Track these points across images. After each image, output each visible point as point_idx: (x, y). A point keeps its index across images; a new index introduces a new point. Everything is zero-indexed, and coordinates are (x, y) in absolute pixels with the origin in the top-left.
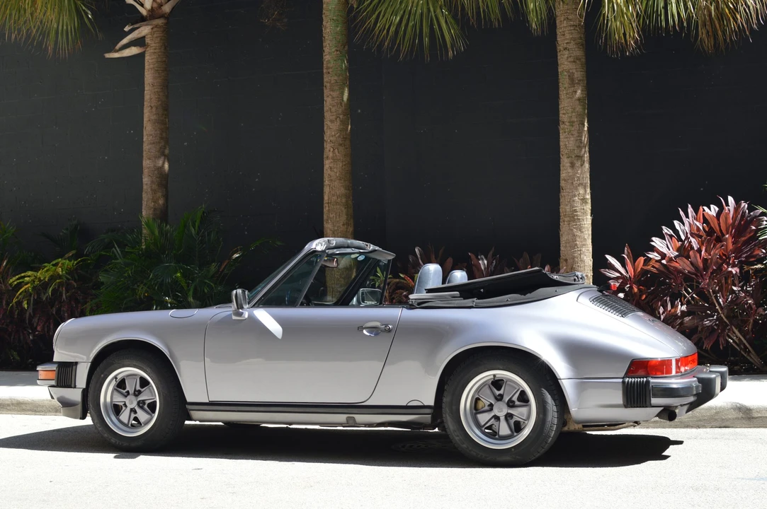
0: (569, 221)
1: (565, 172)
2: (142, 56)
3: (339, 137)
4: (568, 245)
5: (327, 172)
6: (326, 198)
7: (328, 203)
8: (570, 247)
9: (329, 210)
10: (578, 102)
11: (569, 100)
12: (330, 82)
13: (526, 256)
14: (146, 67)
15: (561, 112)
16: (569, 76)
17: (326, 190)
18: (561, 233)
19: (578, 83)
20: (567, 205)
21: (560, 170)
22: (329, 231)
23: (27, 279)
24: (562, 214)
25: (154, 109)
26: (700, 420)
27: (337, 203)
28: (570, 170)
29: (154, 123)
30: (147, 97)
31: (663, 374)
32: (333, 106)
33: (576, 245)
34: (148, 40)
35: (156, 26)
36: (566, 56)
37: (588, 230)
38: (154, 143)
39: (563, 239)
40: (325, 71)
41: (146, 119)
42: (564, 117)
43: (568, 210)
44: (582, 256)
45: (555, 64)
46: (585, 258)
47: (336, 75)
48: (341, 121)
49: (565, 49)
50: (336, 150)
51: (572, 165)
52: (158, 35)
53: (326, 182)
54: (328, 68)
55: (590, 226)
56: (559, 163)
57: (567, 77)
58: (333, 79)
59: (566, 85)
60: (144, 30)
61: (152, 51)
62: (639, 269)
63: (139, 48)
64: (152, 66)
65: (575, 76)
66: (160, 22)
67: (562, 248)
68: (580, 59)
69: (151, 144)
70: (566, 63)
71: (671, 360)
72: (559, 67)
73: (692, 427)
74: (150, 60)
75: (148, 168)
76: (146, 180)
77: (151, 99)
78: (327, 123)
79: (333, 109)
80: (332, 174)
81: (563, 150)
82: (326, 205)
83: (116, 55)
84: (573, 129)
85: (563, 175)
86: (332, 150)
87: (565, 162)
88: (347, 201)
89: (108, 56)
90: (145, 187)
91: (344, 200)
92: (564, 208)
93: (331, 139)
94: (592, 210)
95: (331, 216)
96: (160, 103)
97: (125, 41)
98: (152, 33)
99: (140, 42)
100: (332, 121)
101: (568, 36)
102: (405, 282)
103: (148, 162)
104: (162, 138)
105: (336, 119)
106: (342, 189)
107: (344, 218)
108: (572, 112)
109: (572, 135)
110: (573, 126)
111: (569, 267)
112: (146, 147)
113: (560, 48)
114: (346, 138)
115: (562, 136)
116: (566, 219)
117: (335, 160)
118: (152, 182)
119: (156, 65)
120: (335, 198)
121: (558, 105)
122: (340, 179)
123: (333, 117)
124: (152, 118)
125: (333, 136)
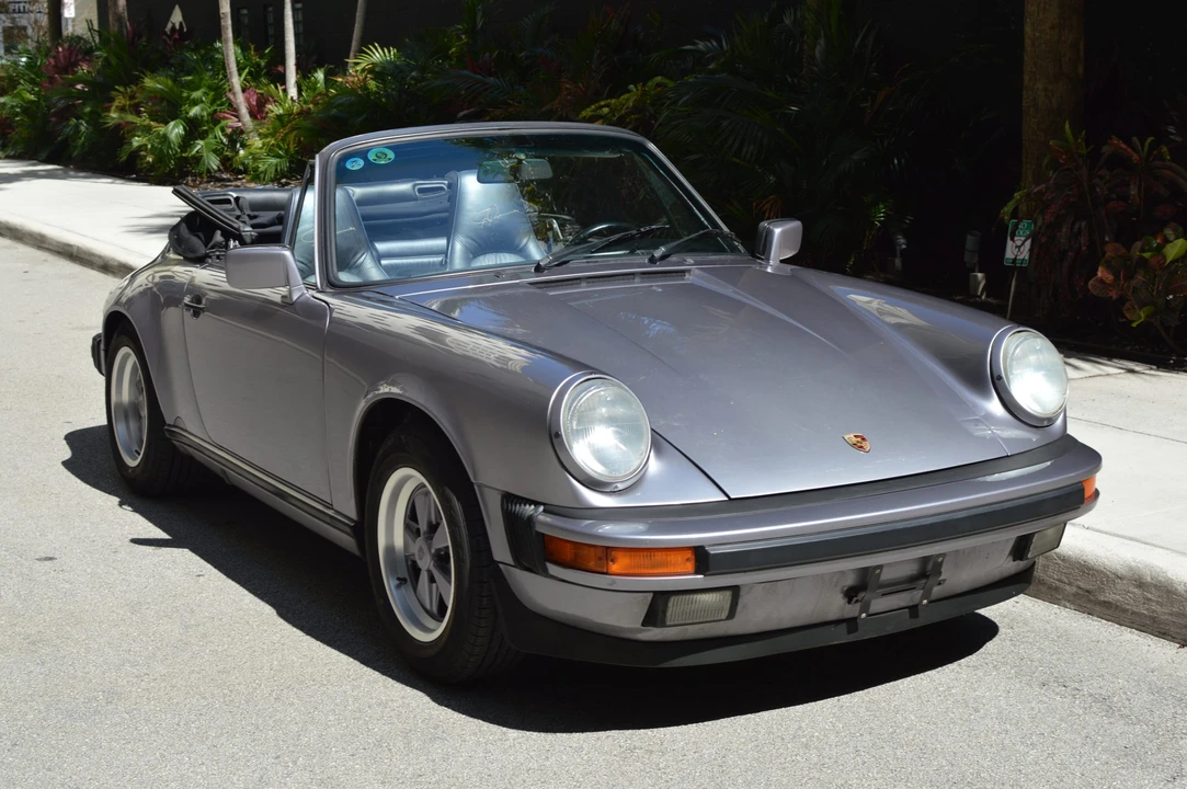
23: (606, 110)
102: (1125, 153)
107: (1053, 15)
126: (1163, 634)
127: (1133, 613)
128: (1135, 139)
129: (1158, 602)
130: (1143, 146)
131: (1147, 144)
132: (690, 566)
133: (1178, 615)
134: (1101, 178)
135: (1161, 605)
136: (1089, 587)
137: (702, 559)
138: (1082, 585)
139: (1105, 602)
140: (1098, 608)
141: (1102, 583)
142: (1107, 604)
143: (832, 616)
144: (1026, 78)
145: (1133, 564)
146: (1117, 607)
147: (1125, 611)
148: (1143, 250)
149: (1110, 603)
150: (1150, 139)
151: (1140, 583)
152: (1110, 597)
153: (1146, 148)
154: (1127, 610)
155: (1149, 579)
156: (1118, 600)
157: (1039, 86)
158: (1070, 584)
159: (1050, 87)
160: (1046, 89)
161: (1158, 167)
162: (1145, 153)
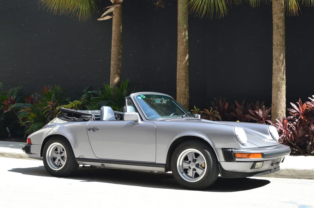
0: (275, 88)
1: (274, 66)
2: (111, 19)
3: (183, 52)
4: (275, 98)
5: (178, 66)
6: (177, 77)
7: (178, 79)
8: (276, 99)
9: (178, 82)
10: (280, 36)
11: (277, 35)
12: (180, 29)
13: (258, 102)
14: (113, 24)
15: (273, 41)
16: (277, 25)
17: (178, 73)
18: (272, 92)
19: (281, 28)
20: (275, 81)
21: (272, 66)
22: (178, 91)
24: (273, 85)
25: (115, 41)
26: (300, 175)
27: (181, 79)
28: (276, 66)
29: (115, 46)
30: (113, 36)
32: (181, 39)
33: (278, 98)
34: (114, 13)
35: (117, 7)
36: (276, 16)
37: (284, 92)
38: (115, 54)
39: (273, 95)
40: (178, 24)
41: (112, 45)
42: (274, 43)
43: (275, 83)
44: (280, 103)
45: (272, 20)
46: (282, 104)
47: (182, 26)
49: (275, 13)
50: (182, 57)
51: (277, 63)
52: (117, 11)
53: (178, 71)
54: (179, 23)
55: (285, 90)
56: (272, 62)
57: (276, 26)
58: (181, 27)
59: (275, 29)
60: (112, 9)
61: (115, 17)
62: (305, 109)
63: (110, 16)
64: (115, 23)
65: (280, 25)
66: (118, 5)
67: (272, 99)
68: (281, 18)
70: (275, 20)
72: (273, 21)
73: (297, 178)
74: (114, 22)
75: (113, 64)
77: (114, 37)
78: (178, 46)
79: (181, 40)
80: (180, 67)
81: (274, 57)
82: (177, 80)
83: (102, 19)
84: (278, 48)
85: (274, 68)
86: (180, 57)
87: (275, 62)
88: (186, 79)
89: (99, 19)
90: (111, 72)
91: (184, 78)
92: (274, 82)
93: (180, 52)
94: (286, 83)
95: (179, 84)
96: (118, 38)
97: (105, 14)
98: (115, 10)
99: (111, 14)
100: (180, 45)
101: (276, 8)
102: (206, 112)
103: (112, 62)
104: (118, 52)
105: (182, 44)
106: (184, 73)
107: (184, 86)
108: (278, 41)
109: (277, 50)
110: (278, 47)
111: (275, 107)
112: (112, 56)
113: (273, 13)
114: (186, 52)
115: (274, 51)
116: (274, 87)
117: (181, 61)
118: (114, 70)
119: (117, 23)
120: (181, 77)
121: (272, 38)
122: (183, 69)
123: (181, 43)
124: (115, 44)
125: (180, 51)
126: (294, 178)
129: (292, 173)
132: (261, 156)
133: (297, 174)
135: (293, 173)
137: (263, 155)
140: (279, 176)
143: (269, 169)
146: (284, 175)
150: (211, 109)
151: (288, 170)
152: (282, 174)
159: (184, 100)
160: (183, 101)
161: (214, 115)
162: (211, 112)
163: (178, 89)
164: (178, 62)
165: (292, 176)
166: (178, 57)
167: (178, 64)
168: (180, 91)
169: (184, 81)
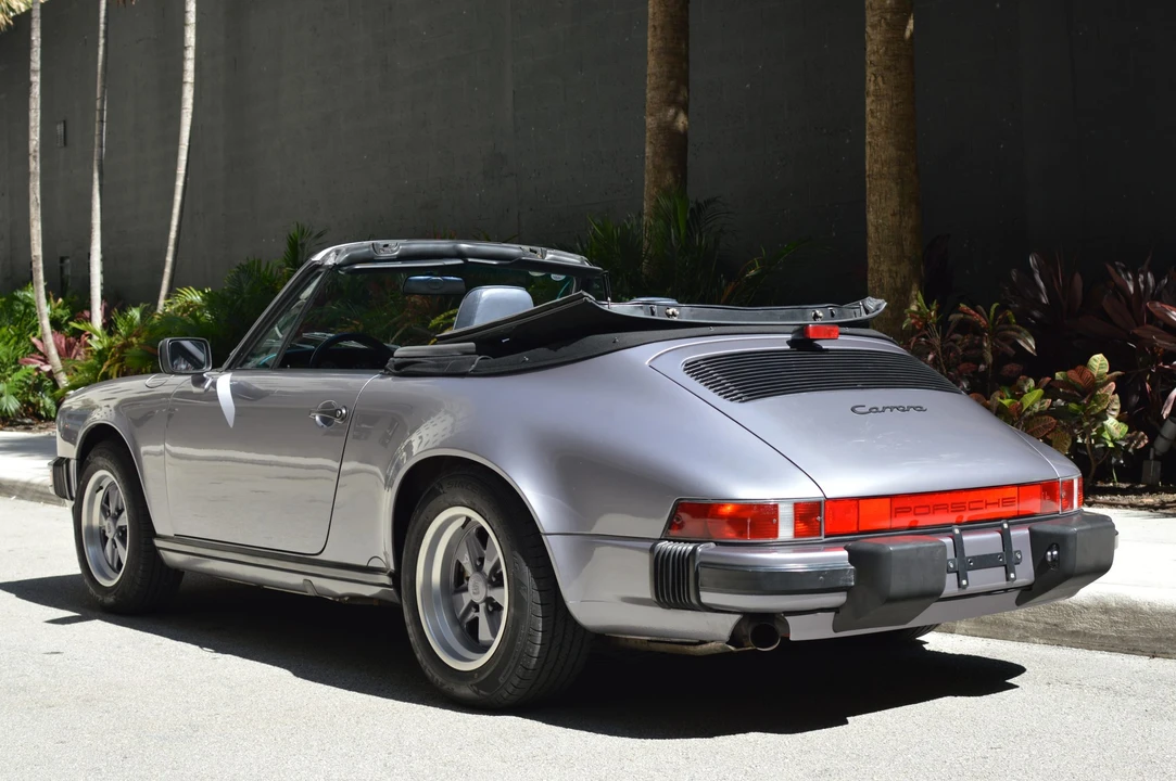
3: (886, 53)
5: (870, 119)
6: (867, 168)
7: (869, 176)
9: (870, 189)
17: (868, 150)
22: (872, 227)
25: (658, 32)
27: (882, 175)
29: (660, 54)
30: (651, 11)
31: (746, 537)
38: (657, 88)
41: (649, 49)
48: (887, 24)
50: (880, 79)
53: (868, 139)
69: (654, 89)
71: (776, 506)
75: (650, 129)
76: (648, 150)
77: (655, 13)
78: (868, 29)
80: (875, 122)
82: (867, 179)
86: (873, 78)
88: (900, 171)
90: (647, 162)
91: (894, 170)
93: (873, 58)
95: (873, 199)
96: (668, 19)
100: (874, 27)
102: (974, 319)
105: (880, 21)
106: (890, 148)
107: (894, 202)
112: (649, 94)
117: (878, 97)
118: (655, 154)
120: (878, 166)
122: (886, 132)
123: (876, 18)
124: (656, 45)
125: (874, 53)
126: (1133, 650)
127: (1102, 636)
128: (980, 307)
129: (1124, 623)
130: (988, 314)
131: (992, 310)
134: (955, 341)
135: (1128, 625)
136: (1055, 621)
138: (1049, 620)
139: (1073, 632)
140: (1066, 639)
141: (1069, 615)
142: (1075, 633)
144: (870, 261)
145: (1098, 595)
146: (1085, 634)
147: (1094, 636)
148: (1002, 398)
149: (1078, 632)
150: (995, 305)
151: (1106, 609)
152: (1078, 626)
153: (992, 313)
154: (1095, 636)
155: (1114, 605)
156: (1086, 628)
157: (884, 267)
158: (1037, 621)
159: (894, 268)
160: (890, 271)
161: (1004, 330)
162: (991, 318)
163: (871, 217)
164: (868, 101)
165: (1122, 639)
166: (868, 78)
167: (868, 109)
168: (877, 229)
169: (893, 185)
